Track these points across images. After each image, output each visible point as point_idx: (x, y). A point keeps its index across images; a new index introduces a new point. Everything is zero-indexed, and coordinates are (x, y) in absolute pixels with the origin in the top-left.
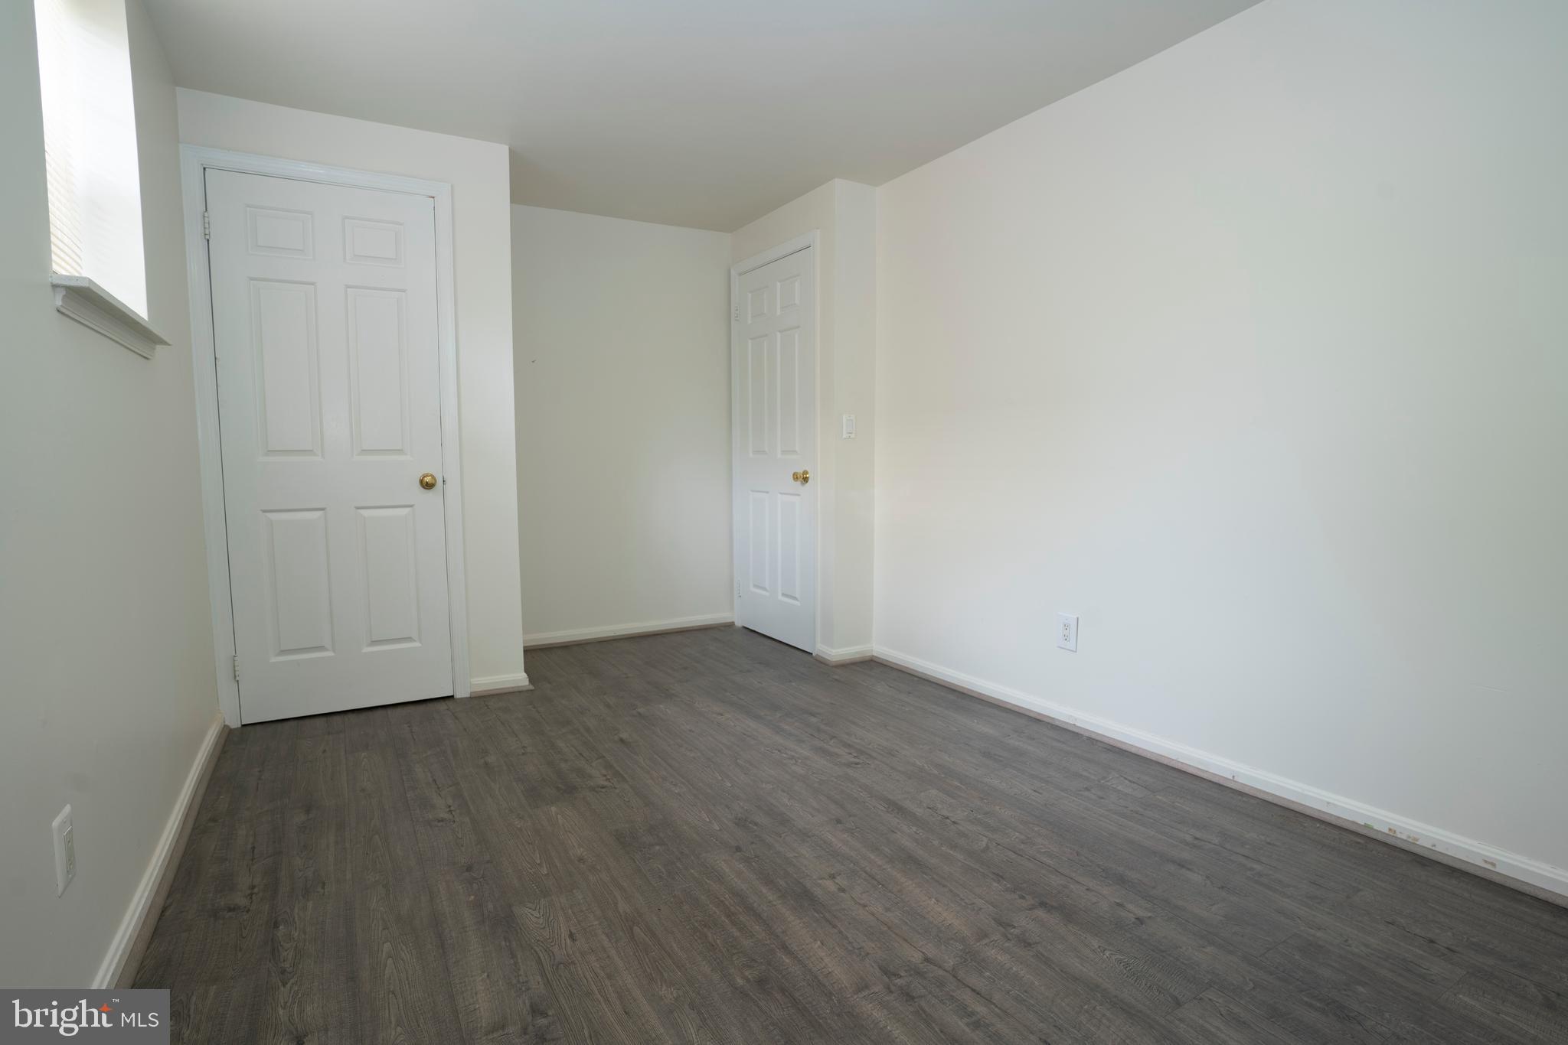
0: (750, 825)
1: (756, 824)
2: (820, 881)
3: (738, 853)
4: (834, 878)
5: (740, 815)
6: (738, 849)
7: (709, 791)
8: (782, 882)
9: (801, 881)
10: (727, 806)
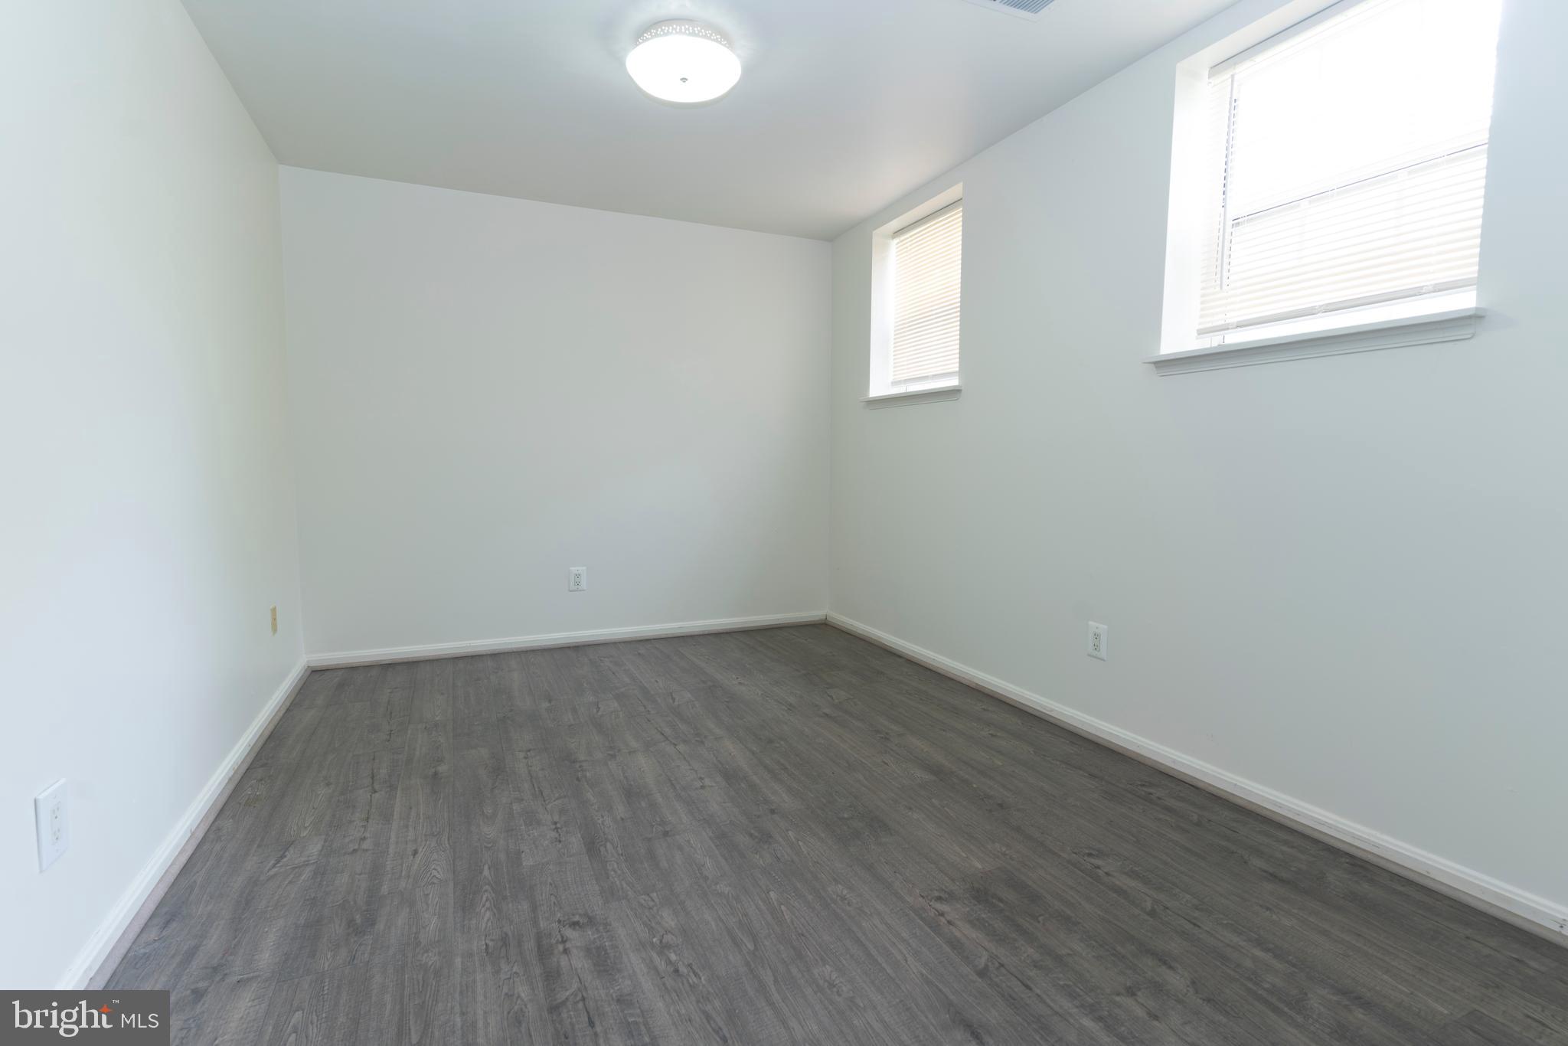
0: (756, 834)
1: (751, 835)
2: (714, 784)
3: (773, 808)
4: (701, 786)
5: (766, 847)
6: (773, 812)
7: (799, 885)
8: (743, 785)
9: (728, 786)
10: (778, 859)
